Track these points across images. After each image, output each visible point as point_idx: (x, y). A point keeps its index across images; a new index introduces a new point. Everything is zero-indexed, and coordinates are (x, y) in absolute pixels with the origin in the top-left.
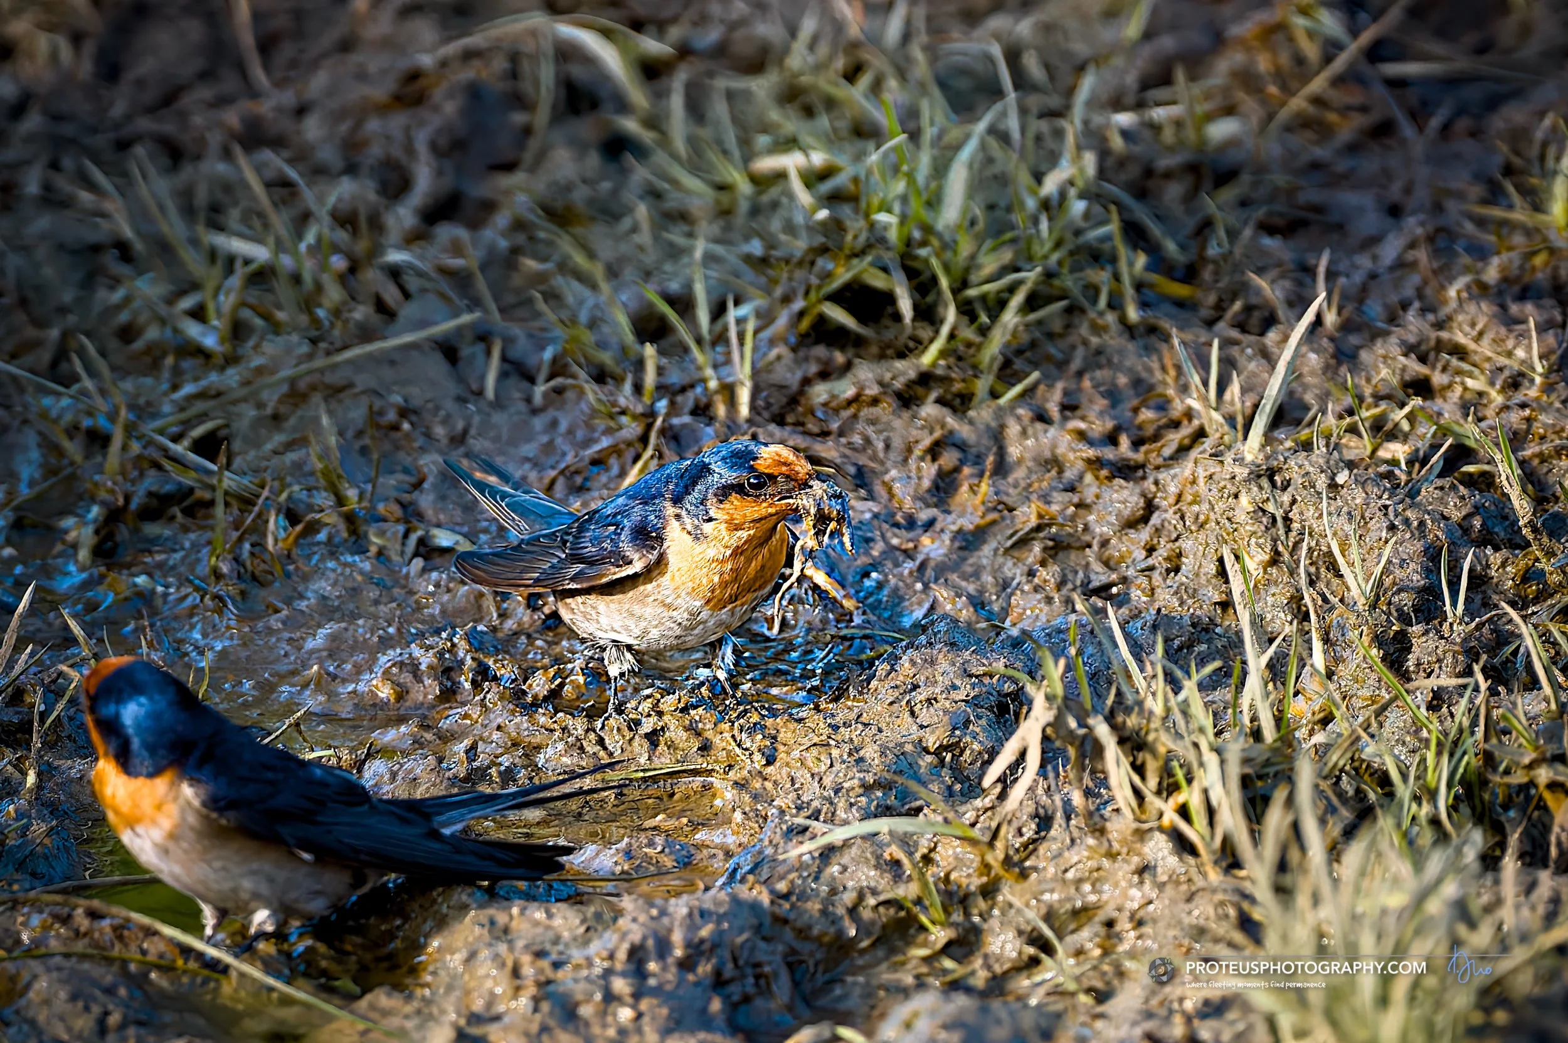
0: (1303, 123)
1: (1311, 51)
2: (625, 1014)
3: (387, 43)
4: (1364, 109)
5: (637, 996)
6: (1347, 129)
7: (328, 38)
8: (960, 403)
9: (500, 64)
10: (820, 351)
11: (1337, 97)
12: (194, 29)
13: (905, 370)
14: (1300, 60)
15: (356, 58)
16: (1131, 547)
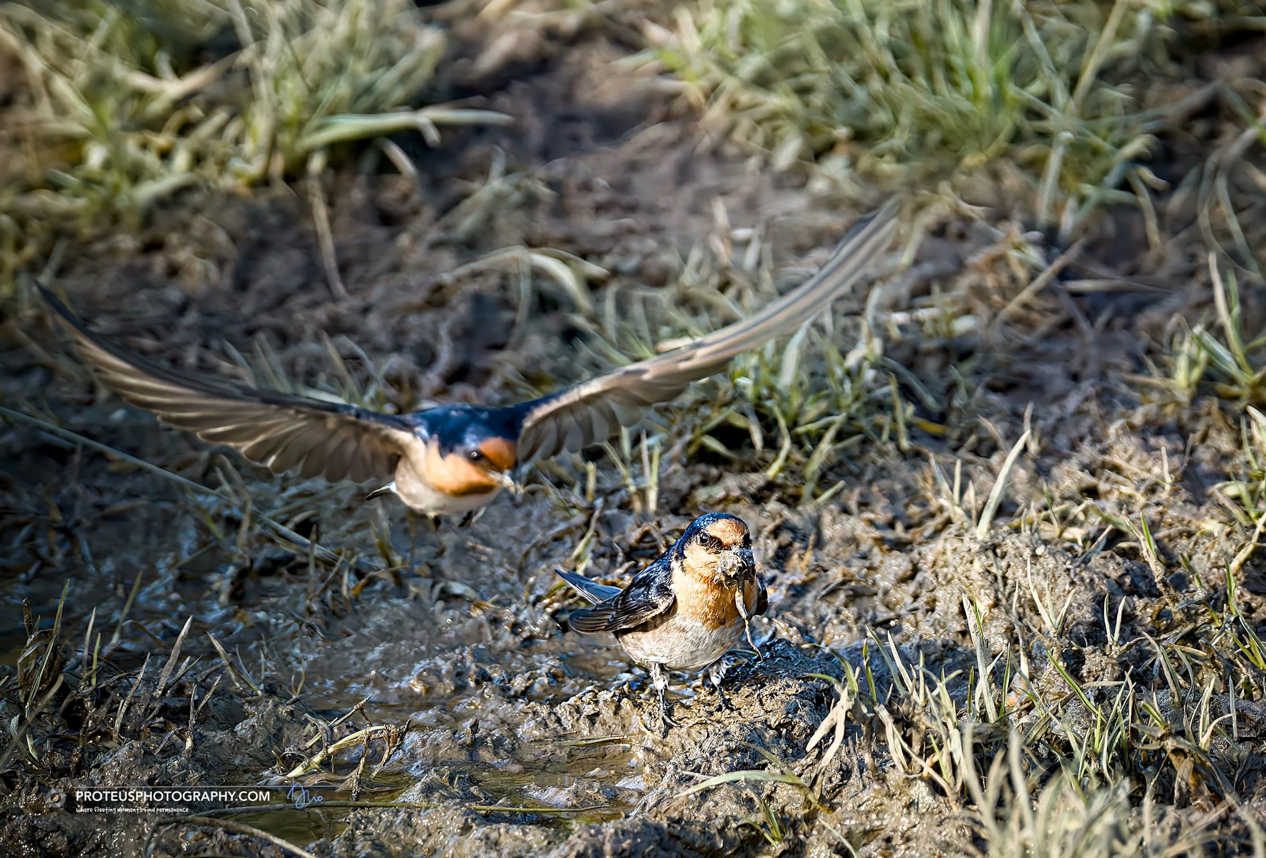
0: (1016, 320)
1: (1022, 274)
3: (422, 267)
4: (1055, 311)
6: (1045, 324)
7: (383, 263)
8: (792, 501)
9: (494, 281)
10: (702, 467)
11: (1039, 303)
12: (297, 257)
14: (1014, 279)
15: (402, 276)
16: (903, 595)
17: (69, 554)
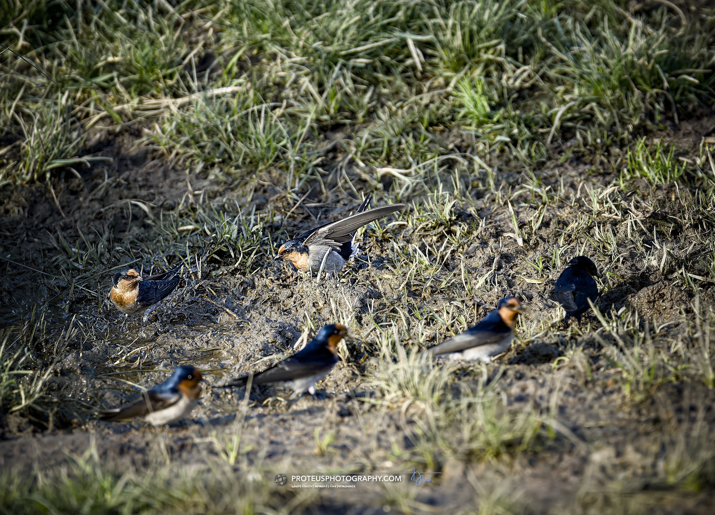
0: (290, 217)
1: (291, 202)
2: (229, 396)
3: (88, 207)
4: (303, 214)
5: (232, 392)
6: (300, 218)
7: (76, 206)
8: (244, 274)
9: (119, 210)
10: (213, 264)
11: (297, 212)
12: (47, 206)
13: (232, 268)
14: (289, 204)
15: (82, 211)
16: (290, 302)
17: (10, 299)
